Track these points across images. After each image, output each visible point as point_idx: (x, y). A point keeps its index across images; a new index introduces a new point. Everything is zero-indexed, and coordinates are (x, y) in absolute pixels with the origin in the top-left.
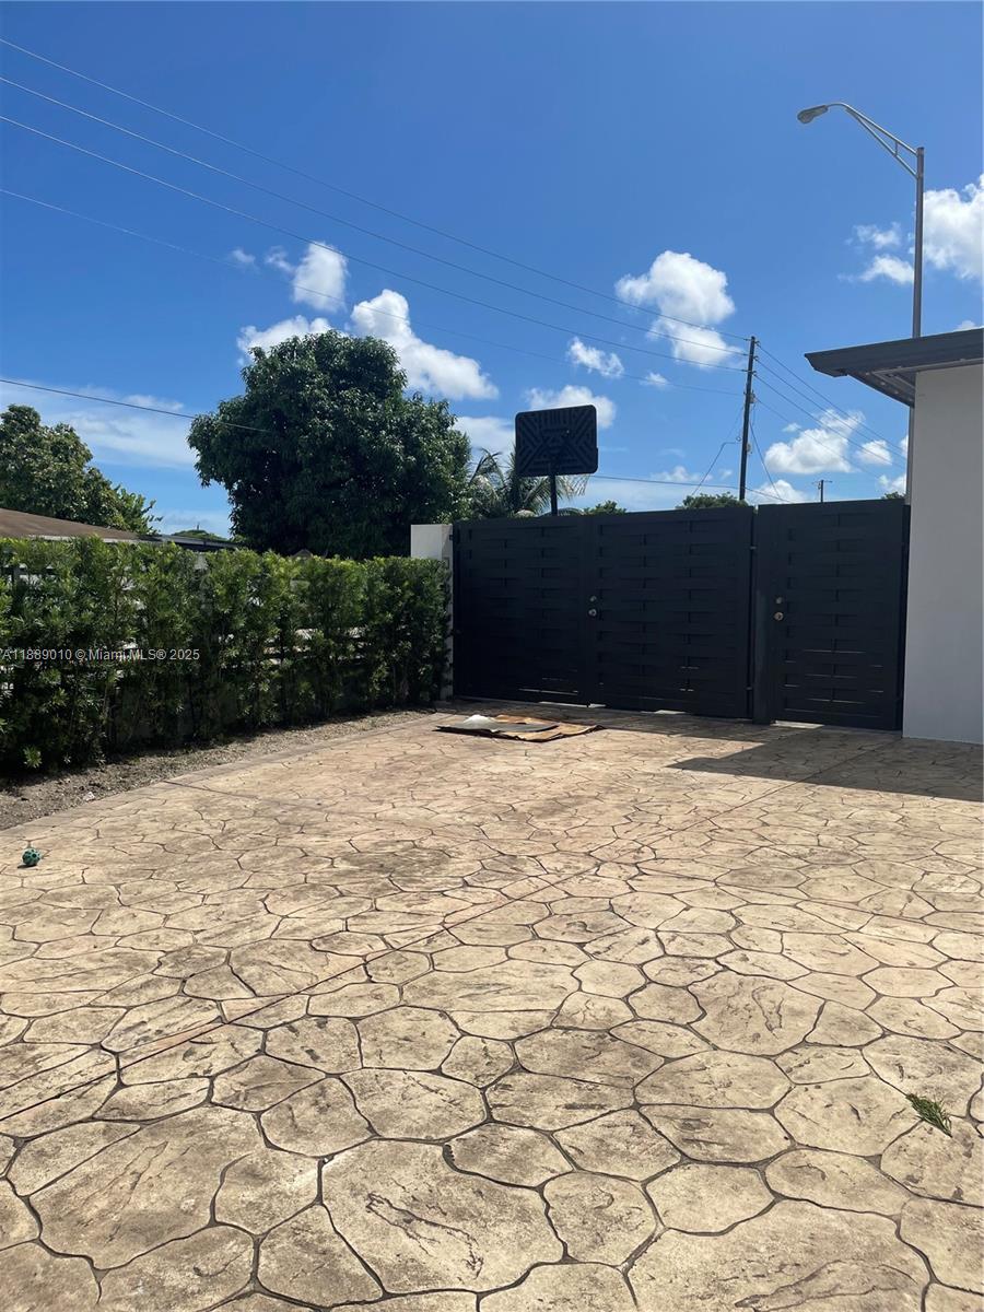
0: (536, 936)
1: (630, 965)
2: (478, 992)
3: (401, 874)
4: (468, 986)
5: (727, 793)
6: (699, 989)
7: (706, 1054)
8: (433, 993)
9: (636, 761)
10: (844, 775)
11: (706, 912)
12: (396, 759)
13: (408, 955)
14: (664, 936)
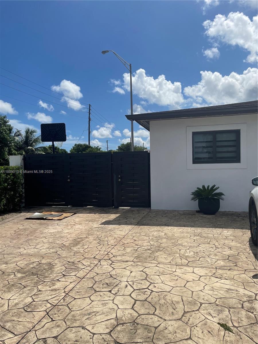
0: (96, 291)
1: (127, 295)
2: (89, 316)
3: (40, 275)
4: (85, 315)
5: (120, 231)
6: (149, 299)
7: (164, 323)
8: (76, 320)
9: (90, 223)
10: (145, 222)
11: (137, 273)
12: (17, 231)
13: (60, 307)
14: (131, 283)
